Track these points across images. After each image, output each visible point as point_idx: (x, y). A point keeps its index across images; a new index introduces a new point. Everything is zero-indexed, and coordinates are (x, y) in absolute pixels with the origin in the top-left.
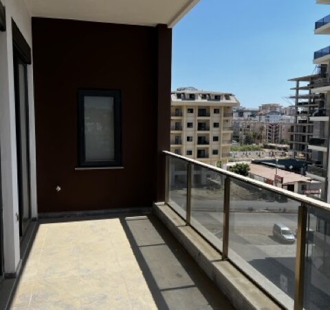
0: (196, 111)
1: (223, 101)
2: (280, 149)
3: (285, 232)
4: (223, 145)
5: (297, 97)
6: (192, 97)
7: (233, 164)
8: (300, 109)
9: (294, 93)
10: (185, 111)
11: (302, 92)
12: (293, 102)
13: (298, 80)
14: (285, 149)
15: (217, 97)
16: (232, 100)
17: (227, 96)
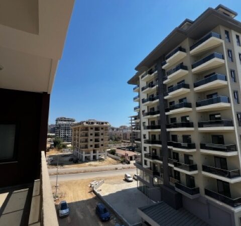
0: (94, 129)
1: (105, 125)
3: (129, 177)
4: (105, 142)
5: (132, 123)
6: (92, 123)
7: (110, 150)
10: (89, 129)
11: (133, 121)
14: (129, 142)
15: (102, 123)
16: (108, 125)
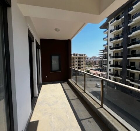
0: (77, 58)
1: (84, 56)
2: (97, 66)
3: (98, 85)
4: (84, 66)
6: (76, 55)
7: (86, 70)
8: (101, 57)
9: (99, 54)
10: (75, 58)
11: (101, 54)
12: (99, 56)
13: (100, 51)
14: (98, 66)
15: (82, 55)
16: (86, 56)
17: (84, 55)
